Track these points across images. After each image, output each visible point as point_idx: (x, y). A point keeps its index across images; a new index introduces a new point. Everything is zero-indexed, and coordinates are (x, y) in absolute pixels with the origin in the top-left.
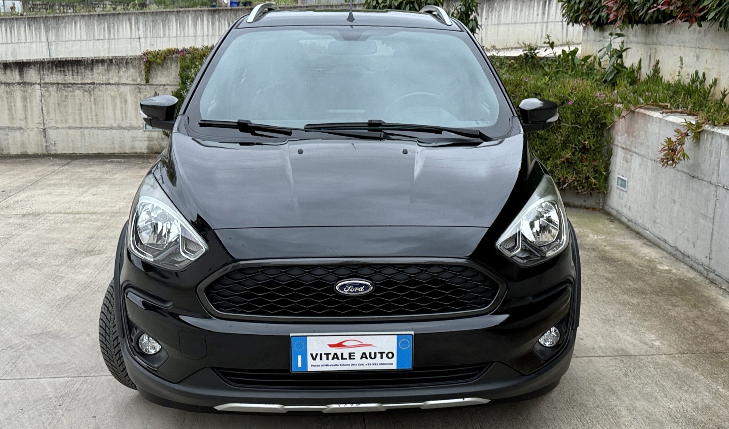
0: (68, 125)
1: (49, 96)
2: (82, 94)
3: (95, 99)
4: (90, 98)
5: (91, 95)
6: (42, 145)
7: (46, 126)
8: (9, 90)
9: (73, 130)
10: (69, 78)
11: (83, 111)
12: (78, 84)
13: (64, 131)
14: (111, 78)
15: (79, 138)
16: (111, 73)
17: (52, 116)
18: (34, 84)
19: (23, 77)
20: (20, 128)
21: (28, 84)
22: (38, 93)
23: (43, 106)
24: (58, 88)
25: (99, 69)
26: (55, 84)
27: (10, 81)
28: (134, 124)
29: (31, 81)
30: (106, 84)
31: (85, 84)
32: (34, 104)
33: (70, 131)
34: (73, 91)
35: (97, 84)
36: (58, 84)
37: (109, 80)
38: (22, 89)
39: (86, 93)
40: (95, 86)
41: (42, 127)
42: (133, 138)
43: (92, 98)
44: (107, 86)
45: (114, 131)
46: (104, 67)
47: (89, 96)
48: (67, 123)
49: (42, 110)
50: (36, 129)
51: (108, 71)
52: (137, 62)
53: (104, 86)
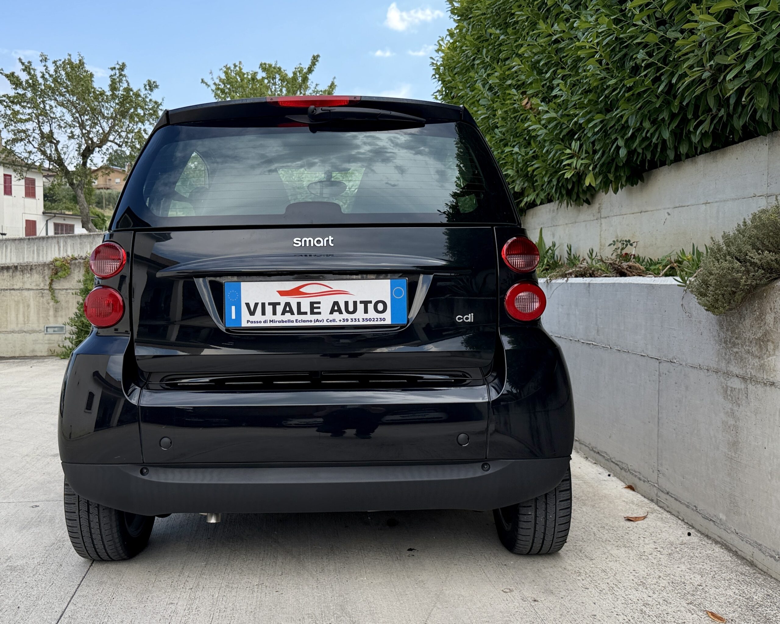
14: (15, 283)
16: (16, 279)
25: (5, 276)
28: (35, 327)
35: (1, 290)
37: (13, 285)
42: (34, 341)
44: (12, 291)
45: (16, 335)
46: (9, 274)
51: (13, 278)
52: (41, 268)
53: (8, 291)
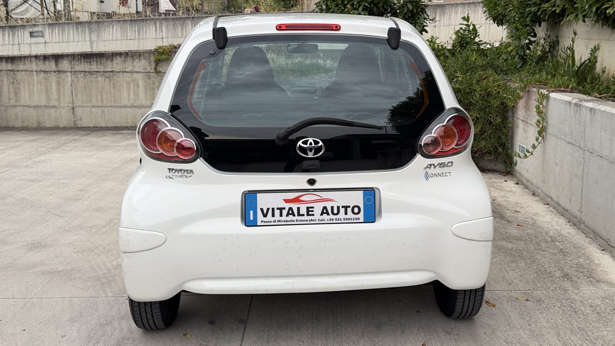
0: (92, 104)
1: (78, 81)
2: (103, 79)
3: (114, 84)
4: (110, 83)
5: (110, 81)
6: (71, 120)
7: (74, 105)
8: (46, 76)
9: (95, 108)
10: (94, 67)
11: (104, 93)
12: (101, 72)
13: (88, 109)
14: (126, 67)
15: (100, 114)
16: (127, 64)
17: (79, 97)
18: (66, 72)
19: (58, 67)
20: (54, 107)
21: (62, 72)
22: (69, 79)
23: (73, 89)
24: (84, 75)
25: (118, 60)
26: (82, 72)
27: (48, 70)
28: (144, 103)
29: (64, 70)
30: (123, 72)
31: (106, 72)
32: (66, 88)
33: (93, 109)
34: (97, 78)
35: (116, 72)
36: (85, 72)
37: (125, 68)
38: (57, 75)
39: (107, 79)
40: (114, 73)
41: (71, 105)
42: (143, 114)
43: (112, 83)
44: (124, 73)
45: (128, 109)
46: (121, 59)
47: (109, 81)
48: (91, 103)
49: (72, 92)
50: (67, 108)
51: (125, 62)
52: (147, 55)
53: (121, 74)
